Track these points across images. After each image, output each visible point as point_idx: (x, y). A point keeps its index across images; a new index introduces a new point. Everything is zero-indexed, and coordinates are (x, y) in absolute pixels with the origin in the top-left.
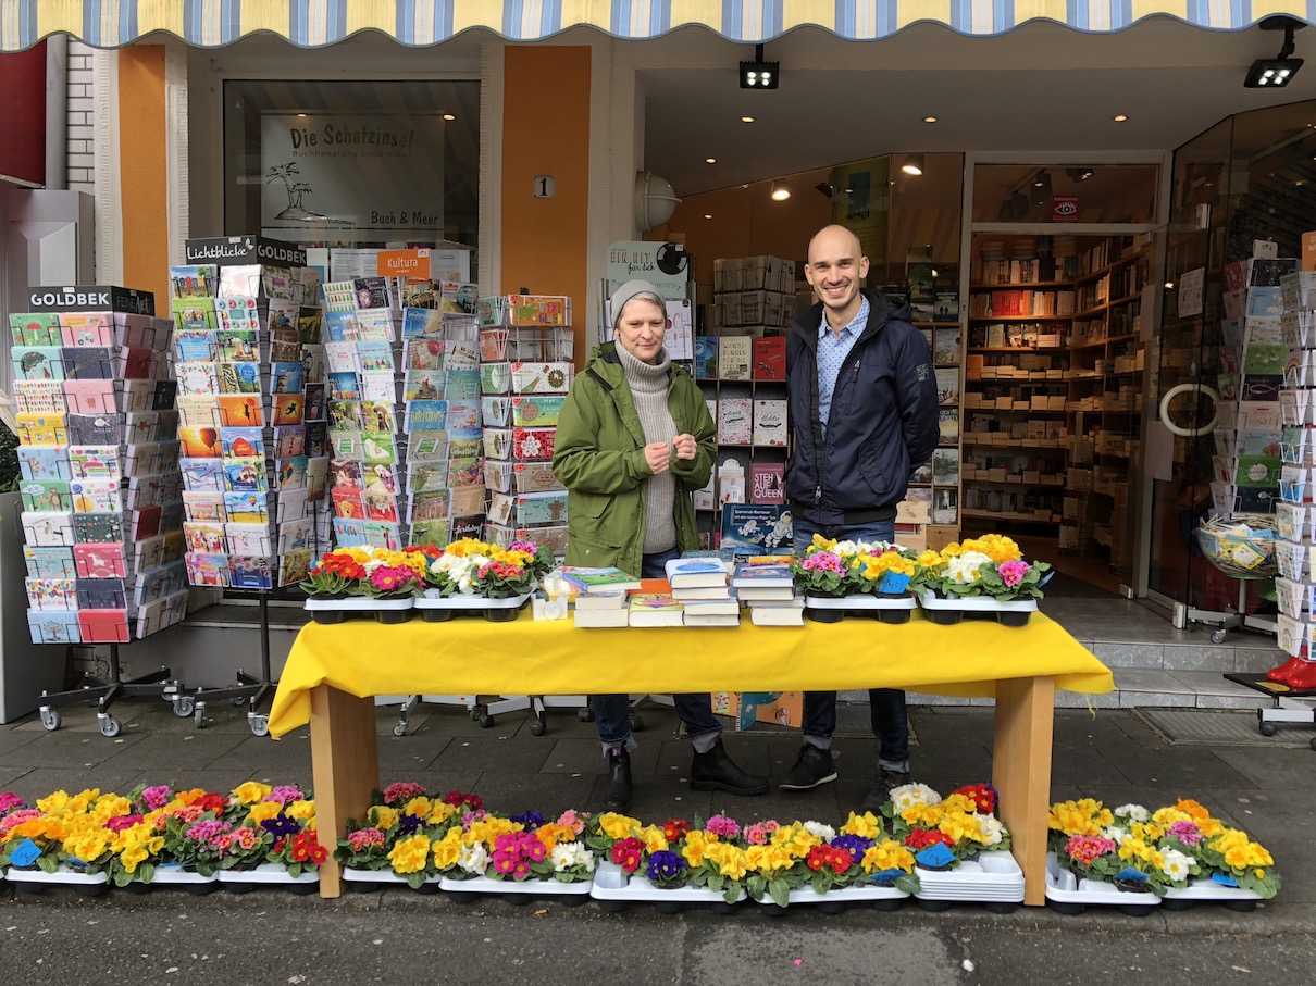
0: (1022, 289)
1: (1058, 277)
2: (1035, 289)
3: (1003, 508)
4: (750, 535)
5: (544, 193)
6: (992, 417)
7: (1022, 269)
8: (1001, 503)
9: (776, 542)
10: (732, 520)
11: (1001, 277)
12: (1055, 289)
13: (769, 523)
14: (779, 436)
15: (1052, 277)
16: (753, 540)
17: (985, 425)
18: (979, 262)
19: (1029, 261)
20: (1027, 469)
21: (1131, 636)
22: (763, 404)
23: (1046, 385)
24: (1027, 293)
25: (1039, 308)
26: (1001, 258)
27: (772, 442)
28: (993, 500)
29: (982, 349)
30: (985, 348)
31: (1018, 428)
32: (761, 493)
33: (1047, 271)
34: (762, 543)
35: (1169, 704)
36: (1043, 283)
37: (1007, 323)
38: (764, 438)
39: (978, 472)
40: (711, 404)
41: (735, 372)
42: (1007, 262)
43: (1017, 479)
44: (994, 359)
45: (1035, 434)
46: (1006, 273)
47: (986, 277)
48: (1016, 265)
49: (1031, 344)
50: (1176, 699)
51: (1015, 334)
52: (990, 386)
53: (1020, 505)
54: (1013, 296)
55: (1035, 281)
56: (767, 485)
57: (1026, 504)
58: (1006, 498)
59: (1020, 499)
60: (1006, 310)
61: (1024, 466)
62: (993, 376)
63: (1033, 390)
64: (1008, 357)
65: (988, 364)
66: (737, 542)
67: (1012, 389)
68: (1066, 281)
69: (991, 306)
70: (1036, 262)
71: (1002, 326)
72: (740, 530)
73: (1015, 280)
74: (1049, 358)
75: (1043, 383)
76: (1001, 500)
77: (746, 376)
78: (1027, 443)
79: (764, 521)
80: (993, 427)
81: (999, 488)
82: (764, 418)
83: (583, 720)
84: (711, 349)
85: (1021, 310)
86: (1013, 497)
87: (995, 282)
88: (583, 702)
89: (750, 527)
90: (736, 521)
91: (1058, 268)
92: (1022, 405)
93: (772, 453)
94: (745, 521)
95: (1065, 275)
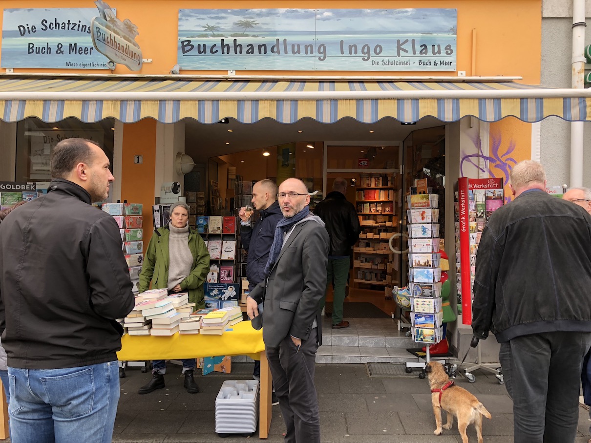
0: (376, 189)
1: (389, 185)
2: (381, 189)
3: (372, 279)
4: (215, 295)
5: (138, 162)
6: (367, 241)
7: (376, 181)
8: (371, 277)
9: (226, 298)
10: (207, 289)
11: (368, 184)
12: (388, 189)
13: (223, 291)
14: (232, 255)
15: (387, 185)
16: (216, 297)
17: (364, 244)
18: (359, 178)
19: (378, 178)
20: (381, 263)
21: (376, 334)
22: (226, 242)
23: (387, 228)
24: (377, 191)
25: (382, 196)
26: (367, 177)
27: (229, 258)
28: (368, 276)
29: (361, 213)
30: (363, 213)
31: (377, 246)
32: (224, 278)
33: (385, 182)
34: (220, 299)
35: (380, 361)
36: (384, 187)
37: (370, 203)
38: (225, 257)
39: (361, 264)
40: (206, 242)
41: (215, 230)
42: (370, 178)
43: (376, 267)
44: (367, 217)
45: (383, 248)
46: (369, 183)
47: (362, 184)
48: (373, 179)
49: (379, 212)
50: (382, 359)
51: (373, 207)
52: (366, 228)
53: (379, 278)
54: (372, 192)
55: (381, 186)
56: (226, 275)
57: (381, 278)
58: (373, 275)
59: (379, 275)
60: (370, 197)
61: (380, 262)
62: (366, 224)
63: (382, 230)
64: (372, 216)
65: (365, 219)
66: (210, 298)
67: (374, 230)
68: (392, 186)
69: (364, 196)
70: (381, 178)
71: (369, 204)
72: (211, 293)
73: (373, 186)
74: (387, 217)
75: (386, 228)
76: (371, 275)
77: (219, 232)
78: (379, 252)
79: (221, 290)
80: (368, 245)
81: (371, 271)
82: (226, 248)
83: (143, 372)
84: (206, 221)
85: (376, 198)
86: (376, 275)
87: (365, 186)
88: (143, 364)
89: (215, 292)
90: (209, 289)
91: (389, 181)
92: (376, 237)
93: (228, 262)
94: (213, 290)
95: (392, 184)
